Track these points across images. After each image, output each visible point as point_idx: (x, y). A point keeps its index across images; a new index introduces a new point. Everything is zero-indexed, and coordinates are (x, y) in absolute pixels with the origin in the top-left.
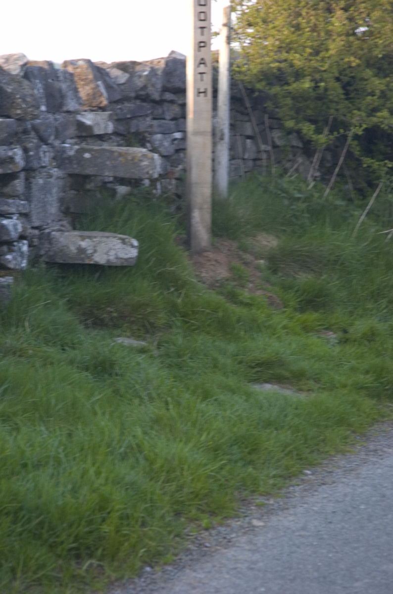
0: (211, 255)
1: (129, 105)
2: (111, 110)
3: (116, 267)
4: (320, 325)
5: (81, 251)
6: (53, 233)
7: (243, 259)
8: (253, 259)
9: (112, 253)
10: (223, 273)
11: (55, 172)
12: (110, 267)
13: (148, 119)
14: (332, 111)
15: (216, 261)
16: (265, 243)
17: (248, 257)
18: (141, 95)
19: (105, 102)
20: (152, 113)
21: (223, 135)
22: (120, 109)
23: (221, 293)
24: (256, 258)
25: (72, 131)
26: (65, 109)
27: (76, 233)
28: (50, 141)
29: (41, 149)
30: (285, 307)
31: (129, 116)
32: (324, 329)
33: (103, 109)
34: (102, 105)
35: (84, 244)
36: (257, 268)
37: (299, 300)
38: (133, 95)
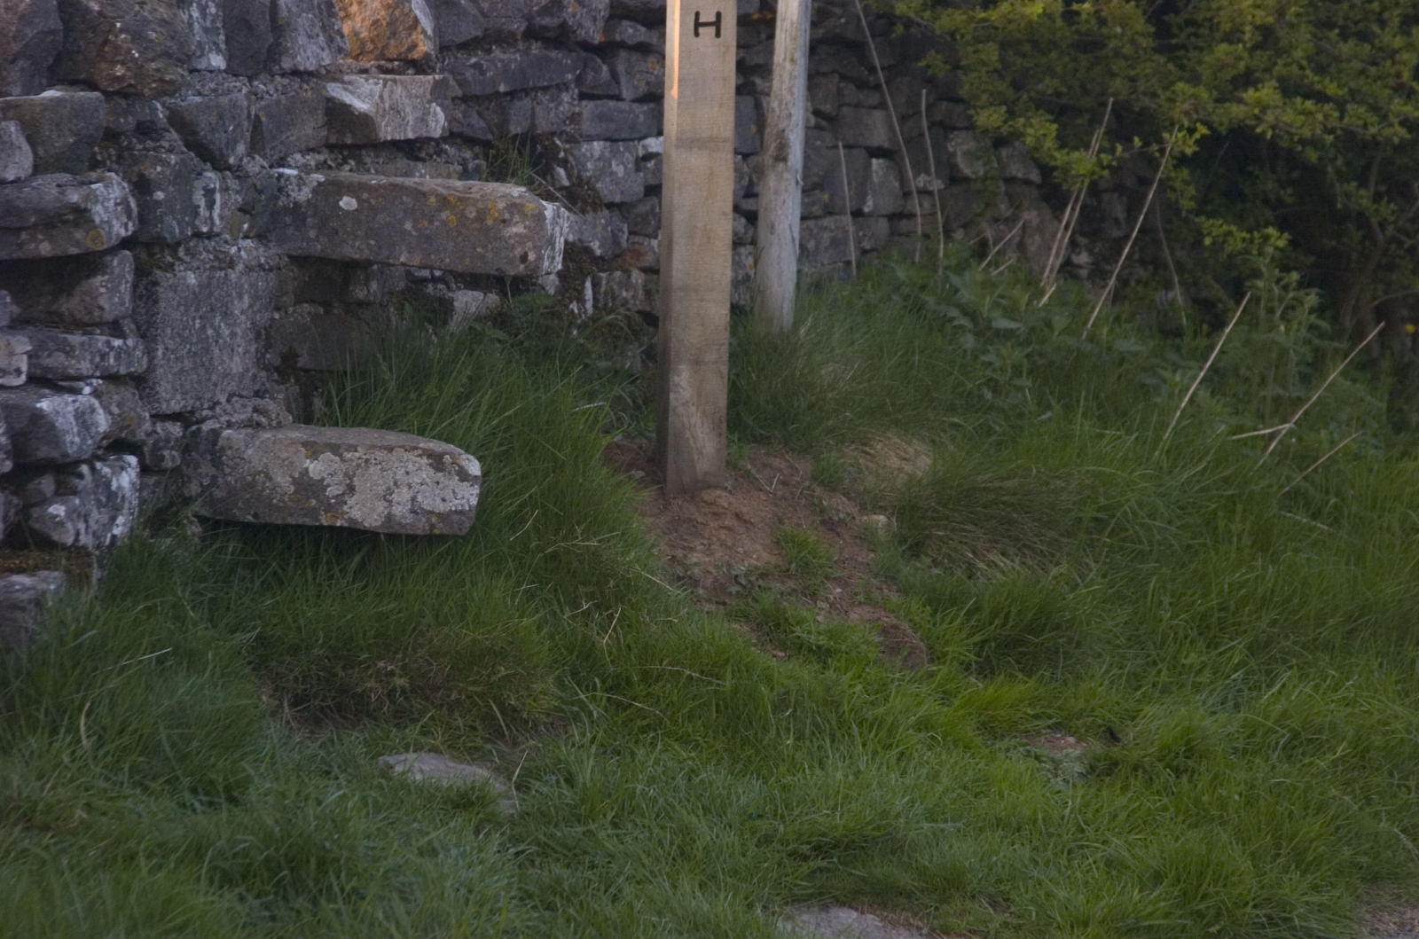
0: (724, 499)
1: (503, 56)
2: (442, 71)
3: (412, 538)
4: (1037, 717)
5: (307, 487)
6: (227, 432)
7: (822, 511)
8: (854, 510)
9: (402, 496)
10: (755, 553)
11: (246, 250)
12: (393, 538)
13: (566, 97)
14: (1117, 84)
15: (738, 516)
16: (895, 462)
17: (839, 505)
18: (545, 28)
19: (425, 47)
20: (579, 80)
21: (783, 147)
22: (475, 66)
23: (745, 616)
24: (863, 509)
25: (309, 128)
26: (287, 64)
27: (300, 433)
28: (231, 160)
29: (199, 184)
30: (932, 661)
31: (502, 89)
32: (1049, 727)
33: (420, 67)
34: (415, 55)
35: (315, 468)
36: (866, 538)
37: (977, 638)
38: (518, 26)
